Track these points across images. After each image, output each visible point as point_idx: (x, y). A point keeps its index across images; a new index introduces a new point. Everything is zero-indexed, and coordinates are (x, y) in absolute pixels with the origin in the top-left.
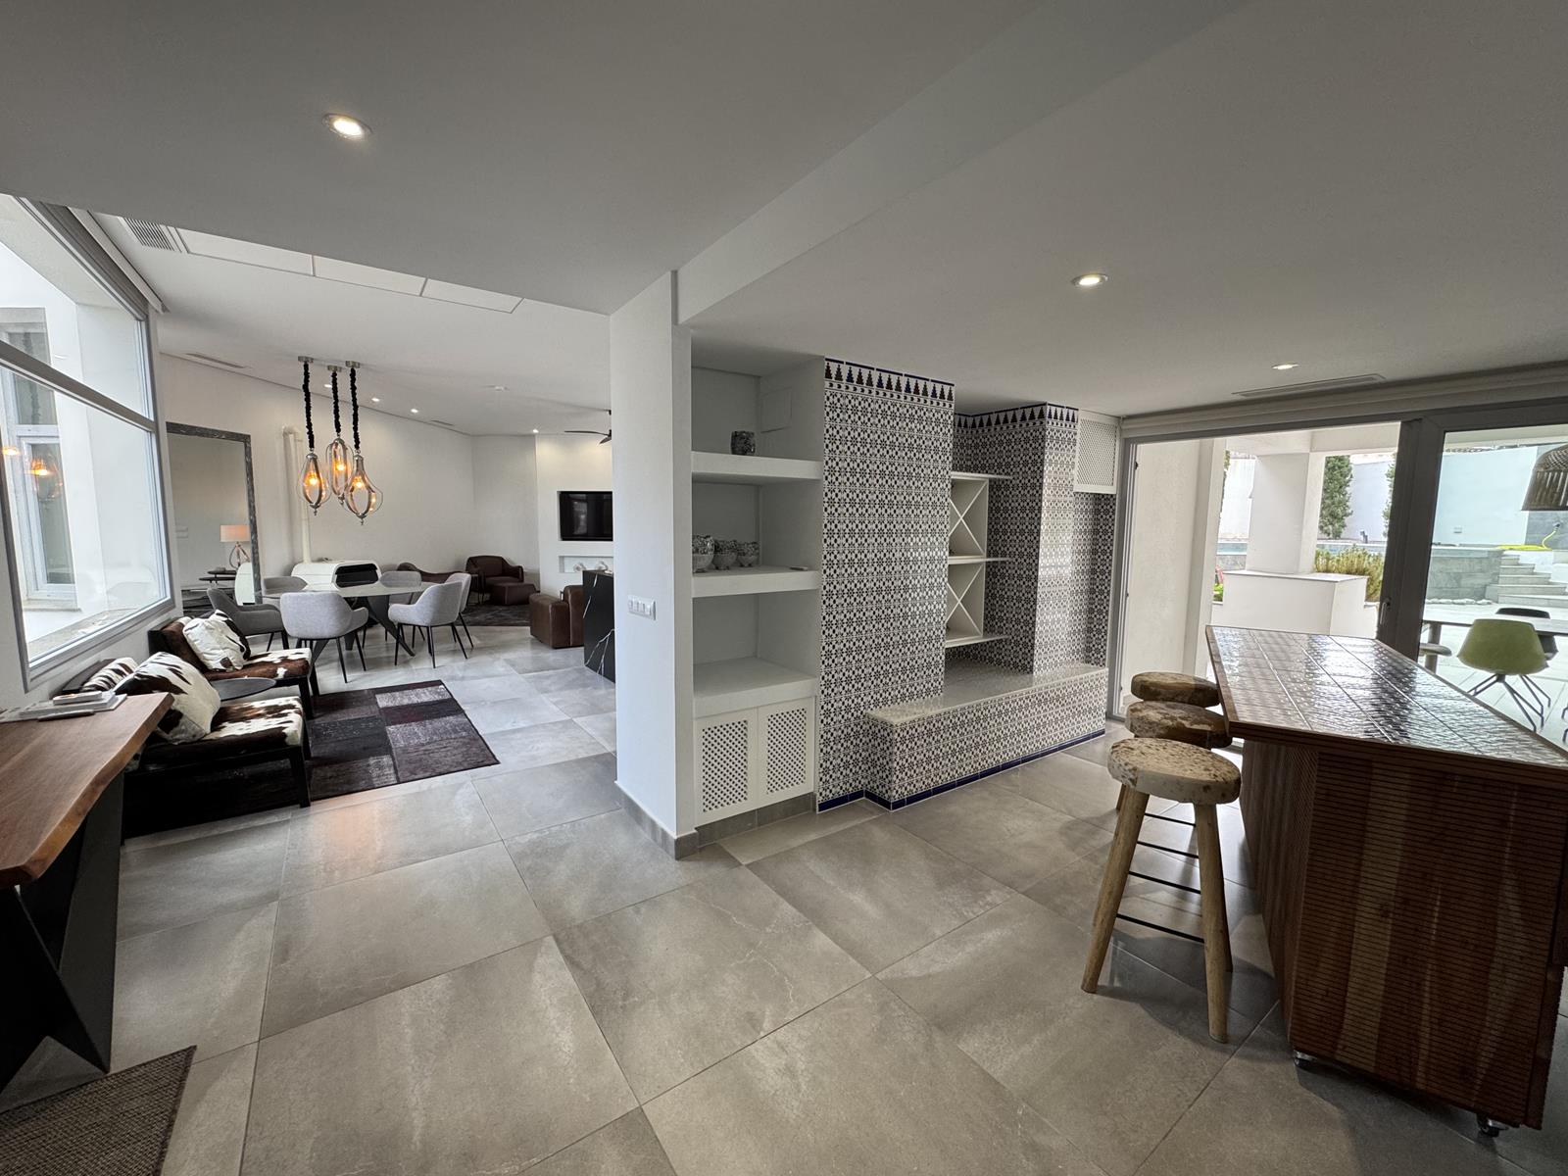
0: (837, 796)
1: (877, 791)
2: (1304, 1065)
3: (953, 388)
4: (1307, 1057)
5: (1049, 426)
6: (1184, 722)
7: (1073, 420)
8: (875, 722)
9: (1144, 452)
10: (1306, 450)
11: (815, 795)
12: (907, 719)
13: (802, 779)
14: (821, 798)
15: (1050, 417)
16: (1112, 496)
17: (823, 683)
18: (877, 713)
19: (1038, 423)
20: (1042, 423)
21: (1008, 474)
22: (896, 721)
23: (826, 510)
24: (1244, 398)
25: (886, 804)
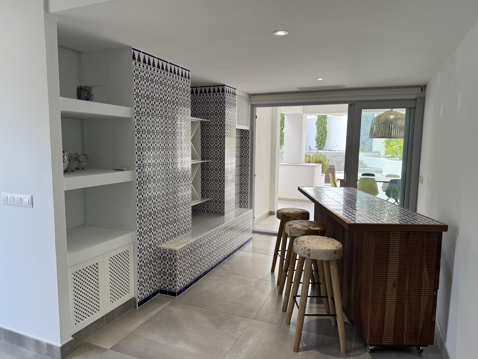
0: (146, 296)
1: (167, 288)
2: (372, 351)
3: (190, 73)
4: (373, 347)
5: (226, 96)
6: (310, 227)
7: (235, 95)
8: (164, 251)
9: (259, 111)
10: (302, 113)
11: (136, 299)
12: (182, 246)
13: (128, 291)
14: (139, 299)
15: (227, 92)
16: (248, 131)
17: (138, 234)
18: (164, 246)
19: (221, 95)
20: (223, 94)
21: (207, 119)
22: (178, 248)
23: (136, 135)
24: (299, 90)
25: (173, 294)
